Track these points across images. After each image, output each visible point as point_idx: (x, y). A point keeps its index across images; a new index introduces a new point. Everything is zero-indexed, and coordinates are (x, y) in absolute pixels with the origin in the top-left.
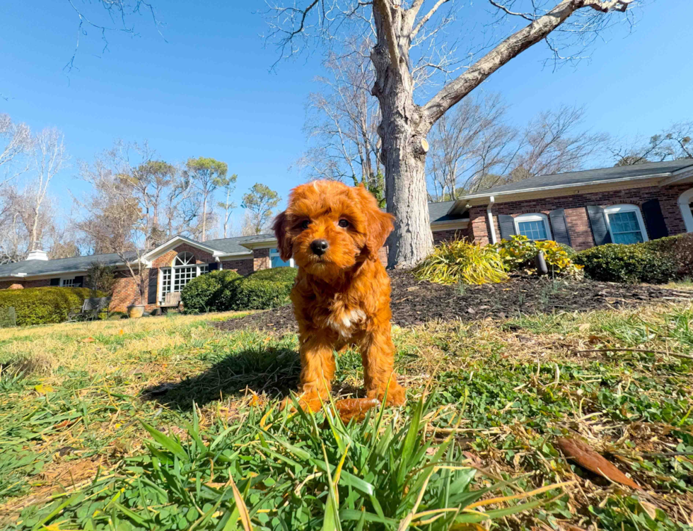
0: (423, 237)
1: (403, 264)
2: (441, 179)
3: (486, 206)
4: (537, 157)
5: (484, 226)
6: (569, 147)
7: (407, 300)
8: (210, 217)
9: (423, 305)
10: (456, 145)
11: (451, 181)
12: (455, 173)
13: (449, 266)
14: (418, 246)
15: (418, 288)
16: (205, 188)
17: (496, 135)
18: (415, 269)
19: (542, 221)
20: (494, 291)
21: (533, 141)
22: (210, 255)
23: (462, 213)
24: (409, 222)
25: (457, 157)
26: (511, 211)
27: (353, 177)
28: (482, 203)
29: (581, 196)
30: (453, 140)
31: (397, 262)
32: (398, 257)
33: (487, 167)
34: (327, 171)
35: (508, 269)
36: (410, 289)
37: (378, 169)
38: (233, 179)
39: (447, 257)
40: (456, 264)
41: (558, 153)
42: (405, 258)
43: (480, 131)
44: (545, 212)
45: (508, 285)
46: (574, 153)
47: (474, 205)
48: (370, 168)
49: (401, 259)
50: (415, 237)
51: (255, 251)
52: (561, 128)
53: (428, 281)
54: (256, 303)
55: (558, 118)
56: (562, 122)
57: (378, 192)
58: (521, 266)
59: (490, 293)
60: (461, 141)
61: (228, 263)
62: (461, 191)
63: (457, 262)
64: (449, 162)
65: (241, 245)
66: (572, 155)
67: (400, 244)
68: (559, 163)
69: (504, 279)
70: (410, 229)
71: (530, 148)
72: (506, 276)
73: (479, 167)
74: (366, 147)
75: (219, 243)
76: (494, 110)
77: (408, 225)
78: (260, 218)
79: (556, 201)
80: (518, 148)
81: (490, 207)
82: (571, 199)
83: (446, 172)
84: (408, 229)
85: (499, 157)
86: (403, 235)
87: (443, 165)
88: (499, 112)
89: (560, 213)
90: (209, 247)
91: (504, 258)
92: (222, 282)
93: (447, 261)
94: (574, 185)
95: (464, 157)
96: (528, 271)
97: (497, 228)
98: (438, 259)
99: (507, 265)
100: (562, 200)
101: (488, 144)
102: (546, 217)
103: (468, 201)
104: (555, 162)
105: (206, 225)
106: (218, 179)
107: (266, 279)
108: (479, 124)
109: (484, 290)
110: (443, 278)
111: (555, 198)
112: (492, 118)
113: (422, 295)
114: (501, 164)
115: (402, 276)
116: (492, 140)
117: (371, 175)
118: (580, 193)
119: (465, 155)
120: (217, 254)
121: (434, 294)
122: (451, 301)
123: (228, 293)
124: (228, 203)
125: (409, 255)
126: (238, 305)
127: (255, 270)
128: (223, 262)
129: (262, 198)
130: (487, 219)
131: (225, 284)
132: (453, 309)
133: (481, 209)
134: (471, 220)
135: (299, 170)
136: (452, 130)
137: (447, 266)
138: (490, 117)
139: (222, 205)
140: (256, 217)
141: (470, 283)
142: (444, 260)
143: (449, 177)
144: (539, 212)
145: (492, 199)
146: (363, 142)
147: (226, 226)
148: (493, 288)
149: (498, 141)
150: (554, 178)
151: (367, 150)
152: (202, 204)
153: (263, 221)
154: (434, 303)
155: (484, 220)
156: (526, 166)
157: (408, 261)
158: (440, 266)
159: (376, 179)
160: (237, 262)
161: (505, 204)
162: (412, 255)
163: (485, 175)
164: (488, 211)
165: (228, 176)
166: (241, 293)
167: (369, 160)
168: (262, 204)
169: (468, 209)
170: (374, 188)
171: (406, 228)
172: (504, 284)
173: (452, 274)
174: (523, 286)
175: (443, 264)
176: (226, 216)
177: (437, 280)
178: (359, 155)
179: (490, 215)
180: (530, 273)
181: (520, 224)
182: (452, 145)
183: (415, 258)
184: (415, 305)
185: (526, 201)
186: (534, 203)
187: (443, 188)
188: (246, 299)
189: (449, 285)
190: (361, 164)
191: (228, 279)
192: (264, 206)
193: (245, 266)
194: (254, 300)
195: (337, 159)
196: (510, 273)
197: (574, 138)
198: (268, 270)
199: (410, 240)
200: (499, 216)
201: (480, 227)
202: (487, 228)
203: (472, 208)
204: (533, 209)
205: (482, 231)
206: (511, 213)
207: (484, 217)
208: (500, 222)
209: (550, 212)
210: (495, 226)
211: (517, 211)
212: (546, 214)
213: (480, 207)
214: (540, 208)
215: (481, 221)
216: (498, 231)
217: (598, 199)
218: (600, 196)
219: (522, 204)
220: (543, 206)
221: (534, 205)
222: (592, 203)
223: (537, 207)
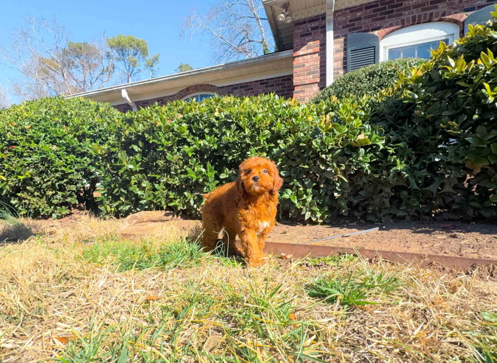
3: (324, 17)
5: (313, 62)
19: (444, 42)
26: (378, 24)
28: (320, 12)
44: (456, 17)
47: (302, 17)
81: (330, 17)
97: (340, 64)
102: (456, 30)
130: (323, 45)
133: (315, 25)
134: (293, 52)
155: (318, 49)
161: (369, 6)
164: (327, 26)
181: (393, 52)
201: (307, 65)
202: (321, 67)
203: (298, 24)
204: (429, 12)
205: (309, 74)
206: (378, 29)
207: (318, 42)
208: (349, 50)
209: (469, 13)
210: (336, 60)
211: (390, 21)
212: (456, 22)
213: (312, 20)
214: (445, 9)
215: (310, 51)
216: (341, 72)
219: (405, 3)
220: (456, 2)
221: (432, 3)
223: (440, 5)
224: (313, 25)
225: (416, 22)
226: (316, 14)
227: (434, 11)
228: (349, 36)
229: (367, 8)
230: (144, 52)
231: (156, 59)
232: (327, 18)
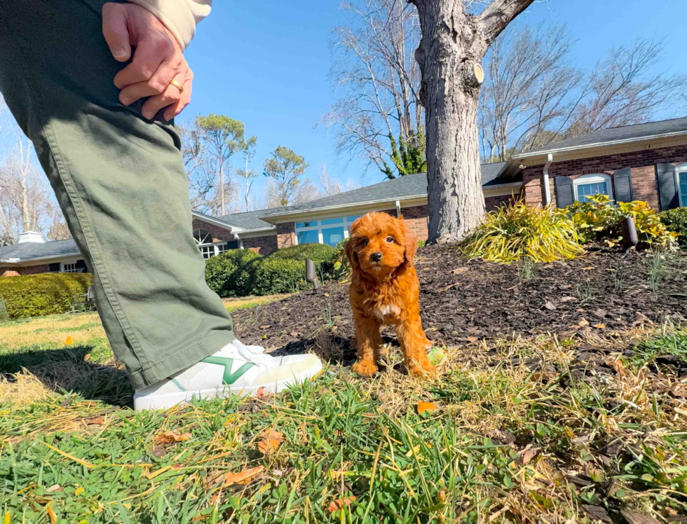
0: (472, 201)
1: (446, 237)
2: (490, 137)
3: (543, 166)
4: (602, 107)
5: (538, 190)
6: (640, 94)
7: (454, 288)
8: (228, 188)
9: (476, 295)
10: (509, 94)
11: (502, 140)
12: (506, 129)
13: (508, 238)
14: (466, 213)
15: (467, 269)
16: (220, 153)
17: (557, 79)
18: (463, 243)
19: (605, 183)
20: (571, 271)
21: (600, 87)
22: (228, 231)
23: (514, 175)
24: (456, 182)
25: (510, 108)
26: (571, 172)
27: (390, 136)
28: (539, 163)
29: (652, 151)
30: (506, 87)
31: (439, 235)
32: (441, 228)
33: (543, 120)
34: (359, 128)
35: (583, 240)
36: (457, 271)
37: (418, 124)
38: (252, 142)
39: (504, 227)
40: (518, 235)
41: (626, 102)
42: (450, 229)
43: (538, 75)
44: (609, 172)
45: (587, 261)
46: (644, 102)
47: (529, 165)
48: (409, 124)
49: (445, 230)
50: (463, 203)
51: (278, 225)
52: (633, 70)
53: (479, 259)
54: (280, 286)
55: (631, 57)
56: (635, 61)
57: (419, 154)
58: (599, 236)
59: (566, 274)
60: (516, 88)
61: (249, 241)
62: (513, 151)
63: (520, 232)
64: (501, 116)
65: (261, 219)
66: (641, 104)
67: (443, 211)
68: (626, 114)
69: (579, 254)
70: (457, 191)
71: (594, 96)
72: (581, 249)
73: (534, 121)
74: (404, 98)
75: (237, 218)
76: (557, 47)
77: (454, 185)
78: (285, 187)
79: (623, 158)
80: (580, 97)
81: (546, 167)
82: (640, 156)
83: (496, 128)
84: (455, 191)
85: (558, 109)
86: (447, 199)
87: (494, 119)
88: (563, 49)
89: (626, 172)
90: (225, 222)
91: (578, 225)
92: (239, 263)
93: (505, 232)
94: (646, 138)
95: (517, 109)
96: (609, 242)
97: (553, 192)
98: (492, 229)
99: (581, 235)
100: (630, 157)
101: (546, 93)
102: (609, 178)
103: (522, 160)
104: (622, 113)
105: (225, 197)
106: (234, 142)
107: (290, 257)
108: (538, 65)
109: (557, 270)
110: (500, 255)
111: (622, 155)
112: (553, 57)
113: (473, 279)
114: (559, 117)
115: (445, 253)
116: (551, 87)
117: (411, 133)
118: (651, 148)
119: (519, 106)
120: (236, 231)
121: (492, 278)
122: (515, 288)
123: (246, 274)
124: (247, 171)
125: (455, 225)
126: (259, 288)
127: (279, 247)
128: (243, 239)
129: (286, 165)
130: (542, 181)
131: (243, 264)
132: (521, 301)
133: (536, 170)
134: (524, 184)
135: (326, 129)
136: (505, 75)
137: (504, 238)
138: (551, 57)
139: (241, 173)
140: (281, 186)
141: (536, 261)
142: (502, 231)
143: (499, 134)
144: (602, 172)
145: (550, 158)
146: (401, 92)
147: (248, 199)
148: (569, 267)
149: (558, 88)
150: (621, 131)
151: (405, 102)
152: (218, 174)
153: (289, 191)
154: (491, 293)
155: (539, 183)
156: (588, 120)
157: (453, 233)
158: (496, 239)
159: (416, 137)
160: (259, 239)
161: (565, 163)
162: (458, 226)
163: (540, 130)
164: (544, 172)
165: (246, 138)
166: (261, 275)
167: (407, 114)
168: (287, 172)
169: (522, 170)
170: (414, 150)
171: (451, 191)
172: (580, 260)
173: (511, 249)
174: (607, 263)
175: (500, 236)
176: (246, 186)
177: (491, 257)
178: (396, 108)
179: (546, 177)
180: (611, 245)
181: (580, 187)
182: (505, 94)
183: (462, 229)
184: (465, 296)
185: (589, 159)
186: (598, 161)
187: (492, 148)
188: (268, 281)
189: (508, 264)
190: (399, 120)
191: (246, 259)
192: (289, 174)
193: (267, 243)
194: (278, 282)
195: (370, 114)
196: (585, 246)
197: (647, 81)
198: (293, 247)
199: (456, 206)
200: (557, 177)
201: (533, 192)
202: (542, 193)
203: (526, 169)
204: (596, 168)
205: (535, 197)
206: (571, 175)
207: (539, 180)
208: (557, 185)
209: (615, 171)
210: (551, 190)
211: (577, 171)
212: (609, 174)
213: (534, 167)
214: (603, 168)
215: (535, 184)
216: (554, 196)
217: (671, 155)
218: (673, 151)
219: (584, 163)
220: (608, 164)
221: (597, 164)
222: (663, 160)
223: (601, 166)
224: (535, 170)
225: (590, 172)
227: (599, 168)
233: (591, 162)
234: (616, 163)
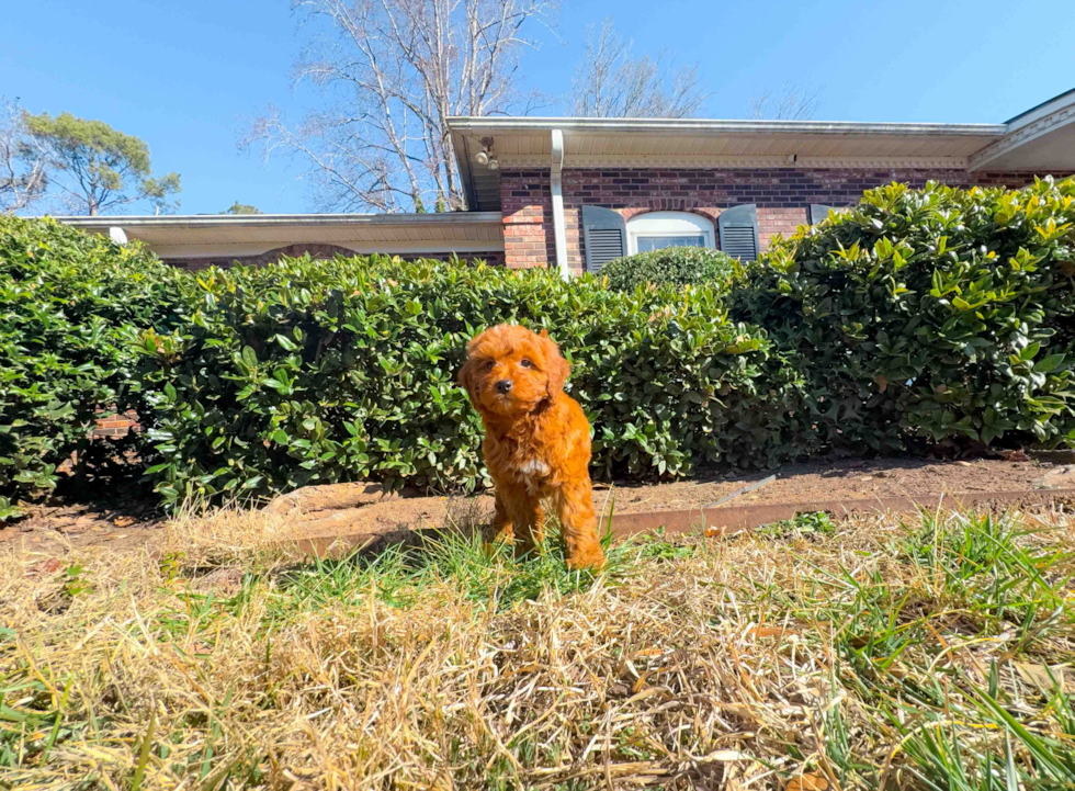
5: (537, 236)
19: (699, 238)
26: (621, 199)
29: (800, 173)
44: (709, 211)
79: (739, 181)
81: (556, 175)
82: (775, 181)
89: (746, 216)
97: (575, 246)
100: (754, 181)
102: (710, 227)
103: (488, 143)
111: (738, 173)
118: (798, 165)
130: (549, 214)
133: (534, 182)
134: (503, 216)
144: (694, 208)
155: (541, 218)
161: (607, 173)
164: (552, 188)
169: (497, 178)
179: (558, 201)
181: (643, 241)
185: (665, 173)
186: (684, 181)
200: (583, 207)
201: (526, 239)
202: (548, 246)
203: (508, 174)
204: (680, 198)
205: (530, 254)
206: (622, 206)
207: (540, 209)
208: (586, 228)
209: (722, 210)
210: (569, 240)
211: (636, 199)
212: (709, 217)
213: (529, 174)
214: (696, 199)
215: (529, 219)
216: (579, 259)
217: (839, 188)
218: (844, 180)
219: (652, 180)
220: (707, 192)
221: (683, 187)
222: (824, 198)
223: (692, 193)
224: (531, 181)
225: (667, 207)
226: (534, 166)
227: (685, 198)
228: (586, 208)
229: (604, 175)
230: (139, 164)
231: (171, 183)
232: (553, 176)
233: (667, 181)
234: (725, 192)
